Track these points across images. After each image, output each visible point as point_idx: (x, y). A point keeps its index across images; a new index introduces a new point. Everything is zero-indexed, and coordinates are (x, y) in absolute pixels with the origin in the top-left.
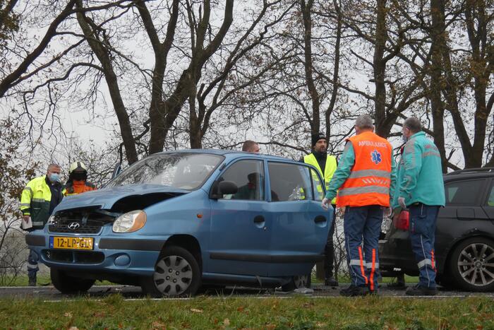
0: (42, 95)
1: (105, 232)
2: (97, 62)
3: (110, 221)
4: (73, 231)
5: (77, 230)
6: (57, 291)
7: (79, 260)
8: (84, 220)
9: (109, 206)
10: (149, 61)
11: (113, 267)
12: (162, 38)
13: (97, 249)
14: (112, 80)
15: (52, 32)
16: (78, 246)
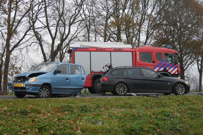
0: (25, 49)
1: (26, 82)
2: (38, 42)
3: (28, 80)
4: (18, 82)
5: (20, 82)
6: (16, 97)
7: (20, 89)
8: (22, 79)
9: (28, 76)
10: (50, 42)
11: (28, 91)
12: (54, 36)
13: (25, 87)
14: (41, 46)
15: (25, 34)
16: (20, 86)
